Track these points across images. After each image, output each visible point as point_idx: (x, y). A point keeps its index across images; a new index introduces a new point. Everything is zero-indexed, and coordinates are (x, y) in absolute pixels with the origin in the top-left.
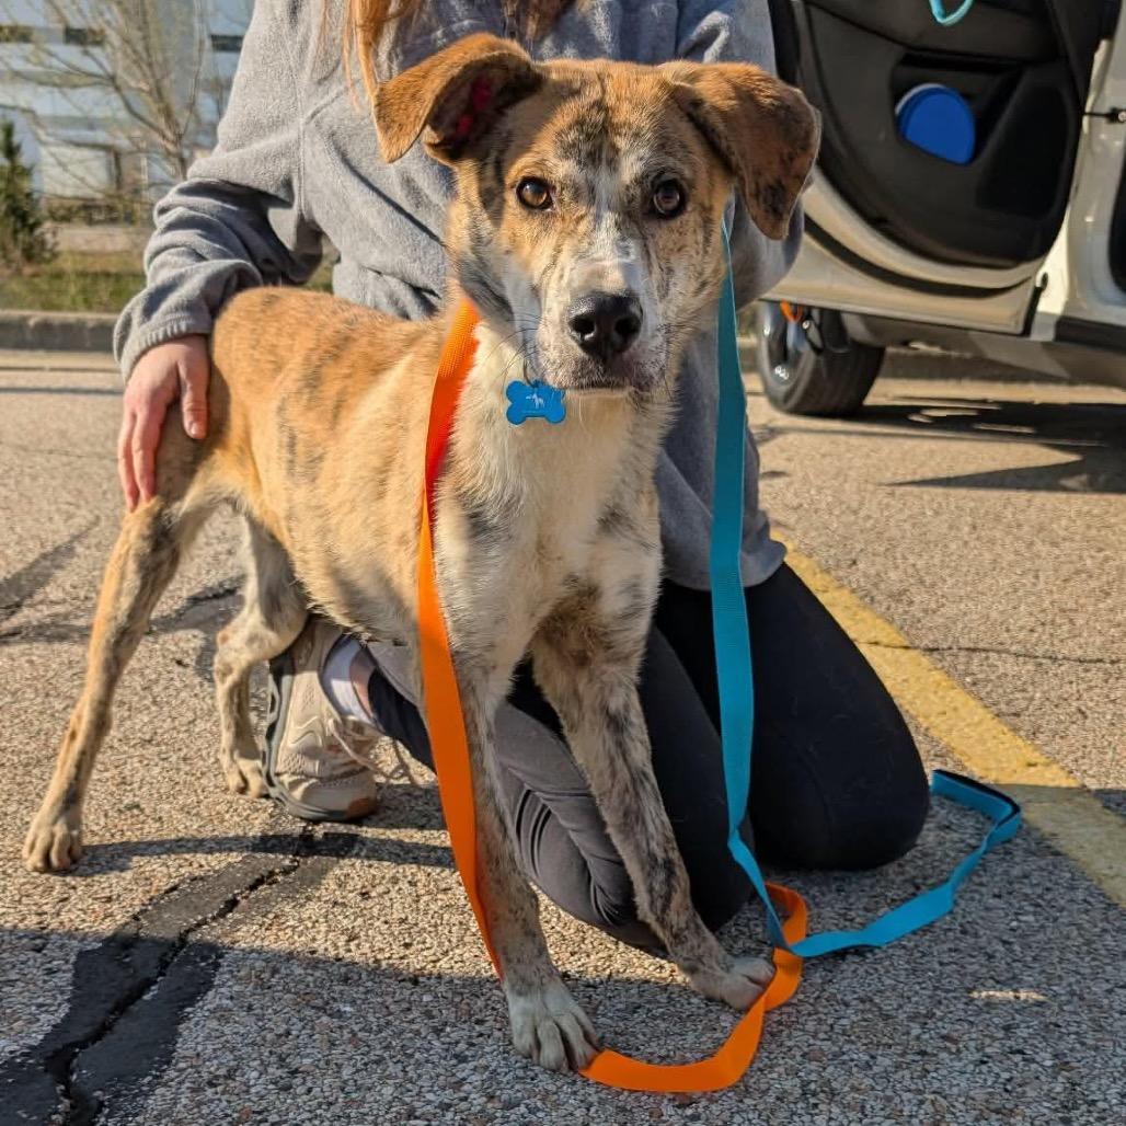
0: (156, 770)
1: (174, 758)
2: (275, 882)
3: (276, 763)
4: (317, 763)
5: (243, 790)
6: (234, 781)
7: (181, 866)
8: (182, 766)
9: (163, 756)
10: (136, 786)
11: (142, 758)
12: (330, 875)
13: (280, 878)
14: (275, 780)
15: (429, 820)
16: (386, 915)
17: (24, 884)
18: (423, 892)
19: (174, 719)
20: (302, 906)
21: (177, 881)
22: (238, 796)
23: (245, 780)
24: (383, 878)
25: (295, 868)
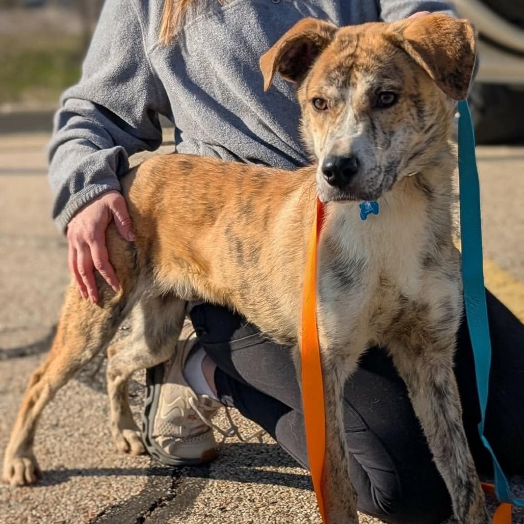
0: (67, 443)
1: (76, 435)
2: (165, 505)
3: (153, 430)
4: (181, 428)
5: (128, 451)
6: (122, 445)
7: (102, 500)
8: (83, 439)
9: (69, 434)
10: (57, 454)
11: (55, 437)
12: (198, 499)
13: (167, 503)
14: (152, 441)
15: (253, 461)
16: (239, 520)
17: (8, 518)
18: (259, 505)
19: (68, 410)
20: (186, 518)
21: (103, 509)
22: (125, 455)
23: (128, 444)
24: (232, 498)
25: (174, 496)
